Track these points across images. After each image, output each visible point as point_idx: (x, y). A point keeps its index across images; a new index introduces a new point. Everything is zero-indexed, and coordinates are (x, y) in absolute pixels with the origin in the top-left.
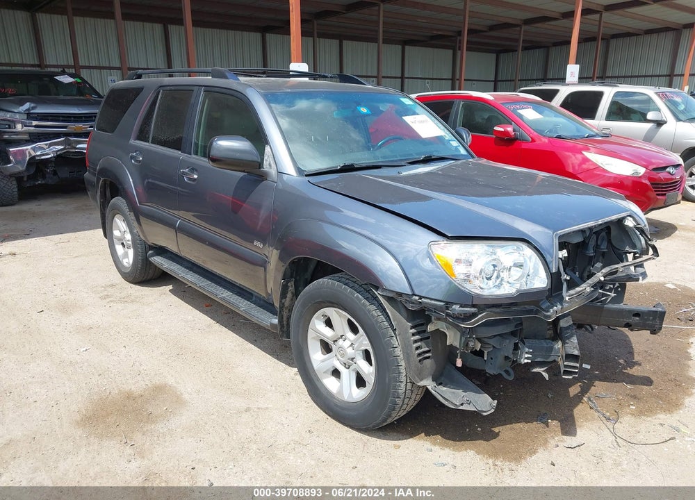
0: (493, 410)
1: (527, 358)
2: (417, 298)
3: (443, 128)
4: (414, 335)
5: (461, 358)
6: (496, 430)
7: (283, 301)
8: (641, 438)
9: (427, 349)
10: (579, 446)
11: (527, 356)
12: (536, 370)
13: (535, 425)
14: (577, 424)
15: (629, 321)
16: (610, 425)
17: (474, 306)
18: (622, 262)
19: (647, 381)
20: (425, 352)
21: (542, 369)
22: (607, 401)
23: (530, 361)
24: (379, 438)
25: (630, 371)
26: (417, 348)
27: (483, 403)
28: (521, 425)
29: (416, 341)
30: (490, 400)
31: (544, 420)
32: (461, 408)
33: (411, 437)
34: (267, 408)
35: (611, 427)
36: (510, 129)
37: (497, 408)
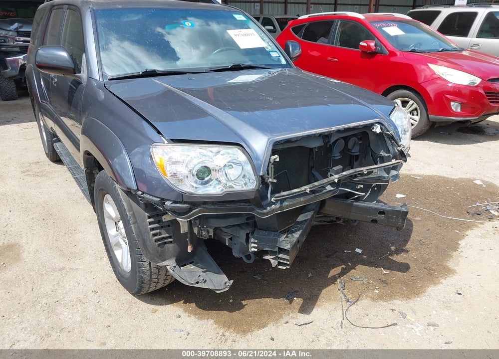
0: (227, 289)
1: (254, 247)
2: (140, 193)
3: (268, 40)
4: (150, 223)
5: (191, 244)
6: (244, 303)
7: (92, 185)
8: (366, 321)
9: (167, 235)
10: (306, 324)
11: (253, 245)
12: (267, 257)
13: (282, 301)
14: (318, 303)
15: (375, 218)
16: (346, 306)
17: (185, 203)
18: (376, 164)
19: (405, 268)
20: (163, 238)
21: (272, 257)
22: (357, 283)
23: (256, 250)
24: (146, 302)
25: (396, 258)
26: (154, 235)
27: (219, 282)
28: (268, 300)
29: (153, 229)
30: (227, 280)
31: (291, 297)
32: (196, 285)
33: (171, 303)
34: (77, 269)
35: (345, 308)
36: (372, 44)
37: (232, 287)
